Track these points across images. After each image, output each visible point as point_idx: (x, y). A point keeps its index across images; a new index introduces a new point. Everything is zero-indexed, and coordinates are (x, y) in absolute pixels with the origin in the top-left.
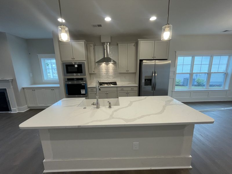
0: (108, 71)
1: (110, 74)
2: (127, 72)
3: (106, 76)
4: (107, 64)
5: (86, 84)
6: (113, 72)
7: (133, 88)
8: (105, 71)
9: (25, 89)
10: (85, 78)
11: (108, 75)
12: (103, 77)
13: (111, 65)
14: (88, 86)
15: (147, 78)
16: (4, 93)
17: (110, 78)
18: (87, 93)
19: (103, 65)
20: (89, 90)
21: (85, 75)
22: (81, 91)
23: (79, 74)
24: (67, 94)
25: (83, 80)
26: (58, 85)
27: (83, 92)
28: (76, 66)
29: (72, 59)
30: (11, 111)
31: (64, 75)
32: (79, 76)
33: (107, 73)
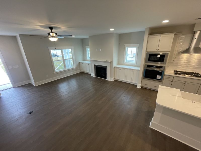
0: (190, 61)
3: (186, 65)
5: (164, 72)
6: (196, 62)
8: (186, 60)
9: (115, 68)
10: (165, 67)
11: (189, 65)
12: (181, 66)
14: (165, 74)
16: (105, 68)
17: (190, 67)
18: (162, 79)
20: (165, 77)
21: (165, 64)
22: (157, 77)
23: (159, 63)
24: (143, 76)
25: (162, 68)
26: (139, 69)
27: (159, 77)
28: (159, 56)
29: (157, 50)
30: (107, 79)
31: (146, 62)
32: (159, 64)
33: (187, 63)
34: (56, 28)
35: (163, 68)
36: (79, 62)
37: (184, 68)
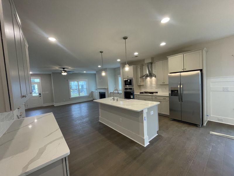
0: (152, 83)
1: (153, 86)
2: (163, 84)
3: (150, 87)
4: (151, 78)
5: (133, 92)
6: (155, 84)
7: (165, 98)
8: (150, 83)
11: (152, 86)
12: (148, 88)
13: (154, 78)
14: (135, 94)
15: (173, 89)
18: (134, 98)
19: (148, 79)
20: (135, 96)
21: (133, 86)
23: (130, 86)
26: (121, 92)
27: (132, 97)
28: (129, 81)
31: (124, 86)
33: (151, 85)
34: (66, 68)
35: (132, 89)
36: (92, 92)
37: (150, 89)
